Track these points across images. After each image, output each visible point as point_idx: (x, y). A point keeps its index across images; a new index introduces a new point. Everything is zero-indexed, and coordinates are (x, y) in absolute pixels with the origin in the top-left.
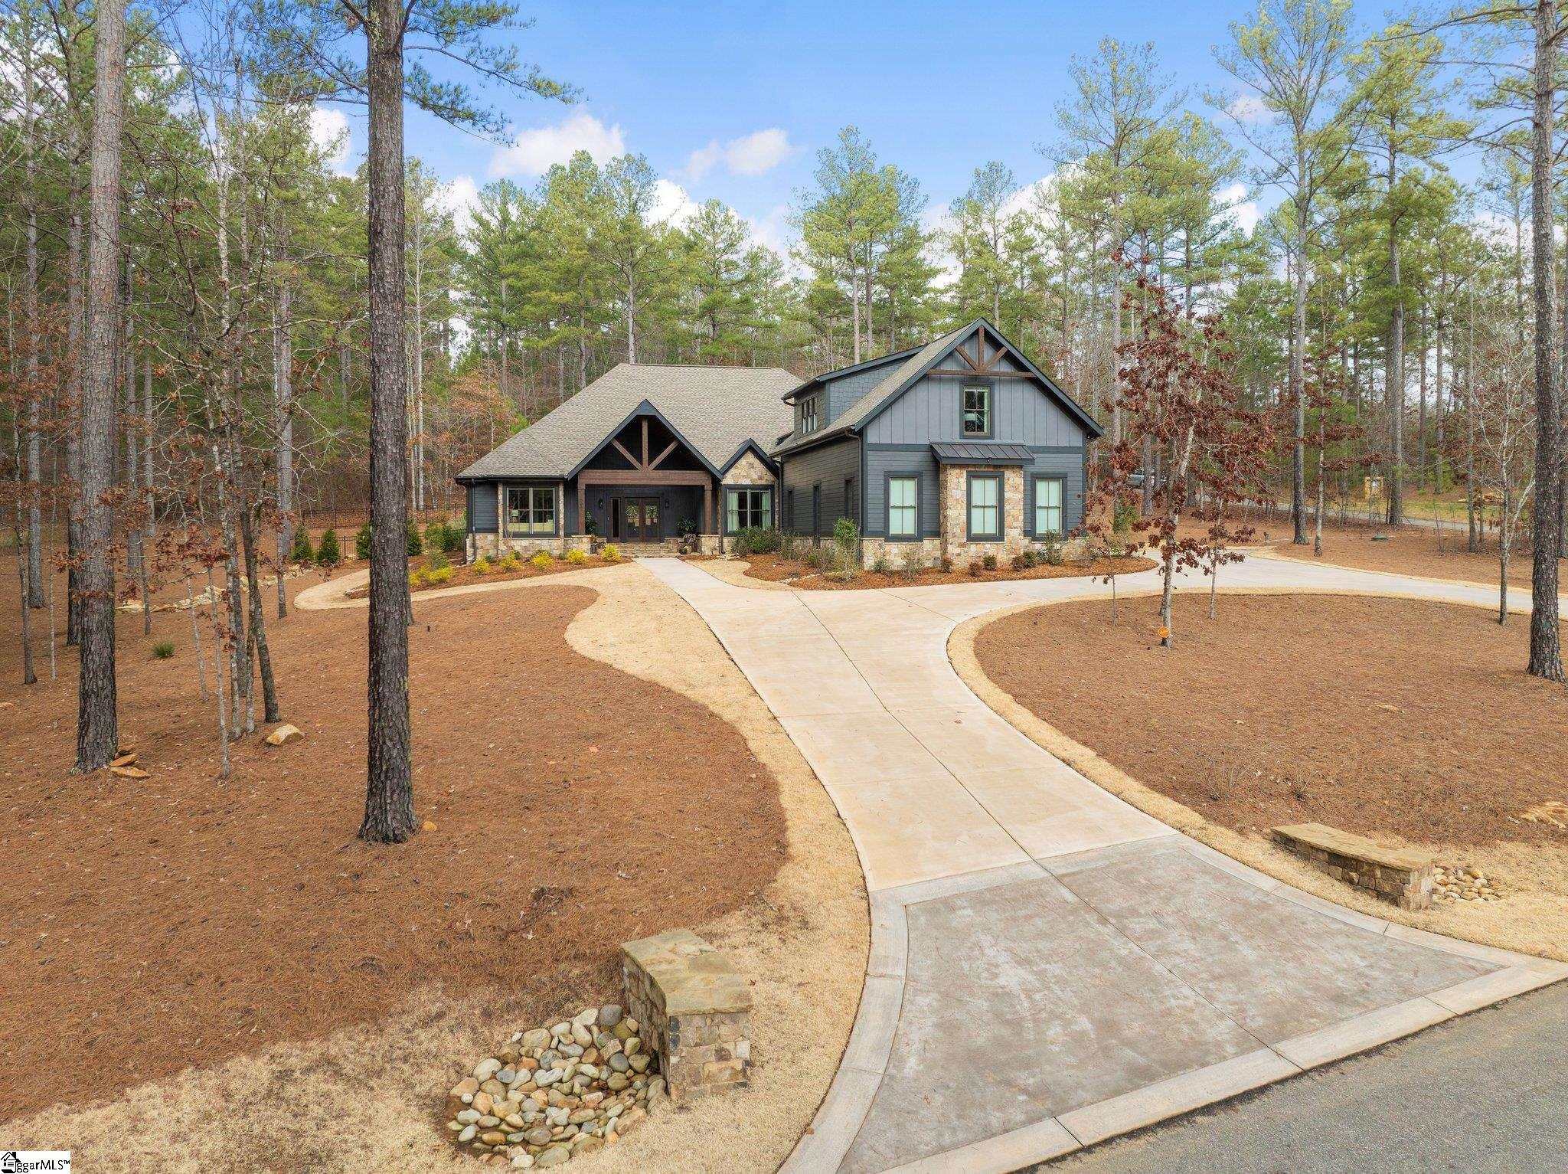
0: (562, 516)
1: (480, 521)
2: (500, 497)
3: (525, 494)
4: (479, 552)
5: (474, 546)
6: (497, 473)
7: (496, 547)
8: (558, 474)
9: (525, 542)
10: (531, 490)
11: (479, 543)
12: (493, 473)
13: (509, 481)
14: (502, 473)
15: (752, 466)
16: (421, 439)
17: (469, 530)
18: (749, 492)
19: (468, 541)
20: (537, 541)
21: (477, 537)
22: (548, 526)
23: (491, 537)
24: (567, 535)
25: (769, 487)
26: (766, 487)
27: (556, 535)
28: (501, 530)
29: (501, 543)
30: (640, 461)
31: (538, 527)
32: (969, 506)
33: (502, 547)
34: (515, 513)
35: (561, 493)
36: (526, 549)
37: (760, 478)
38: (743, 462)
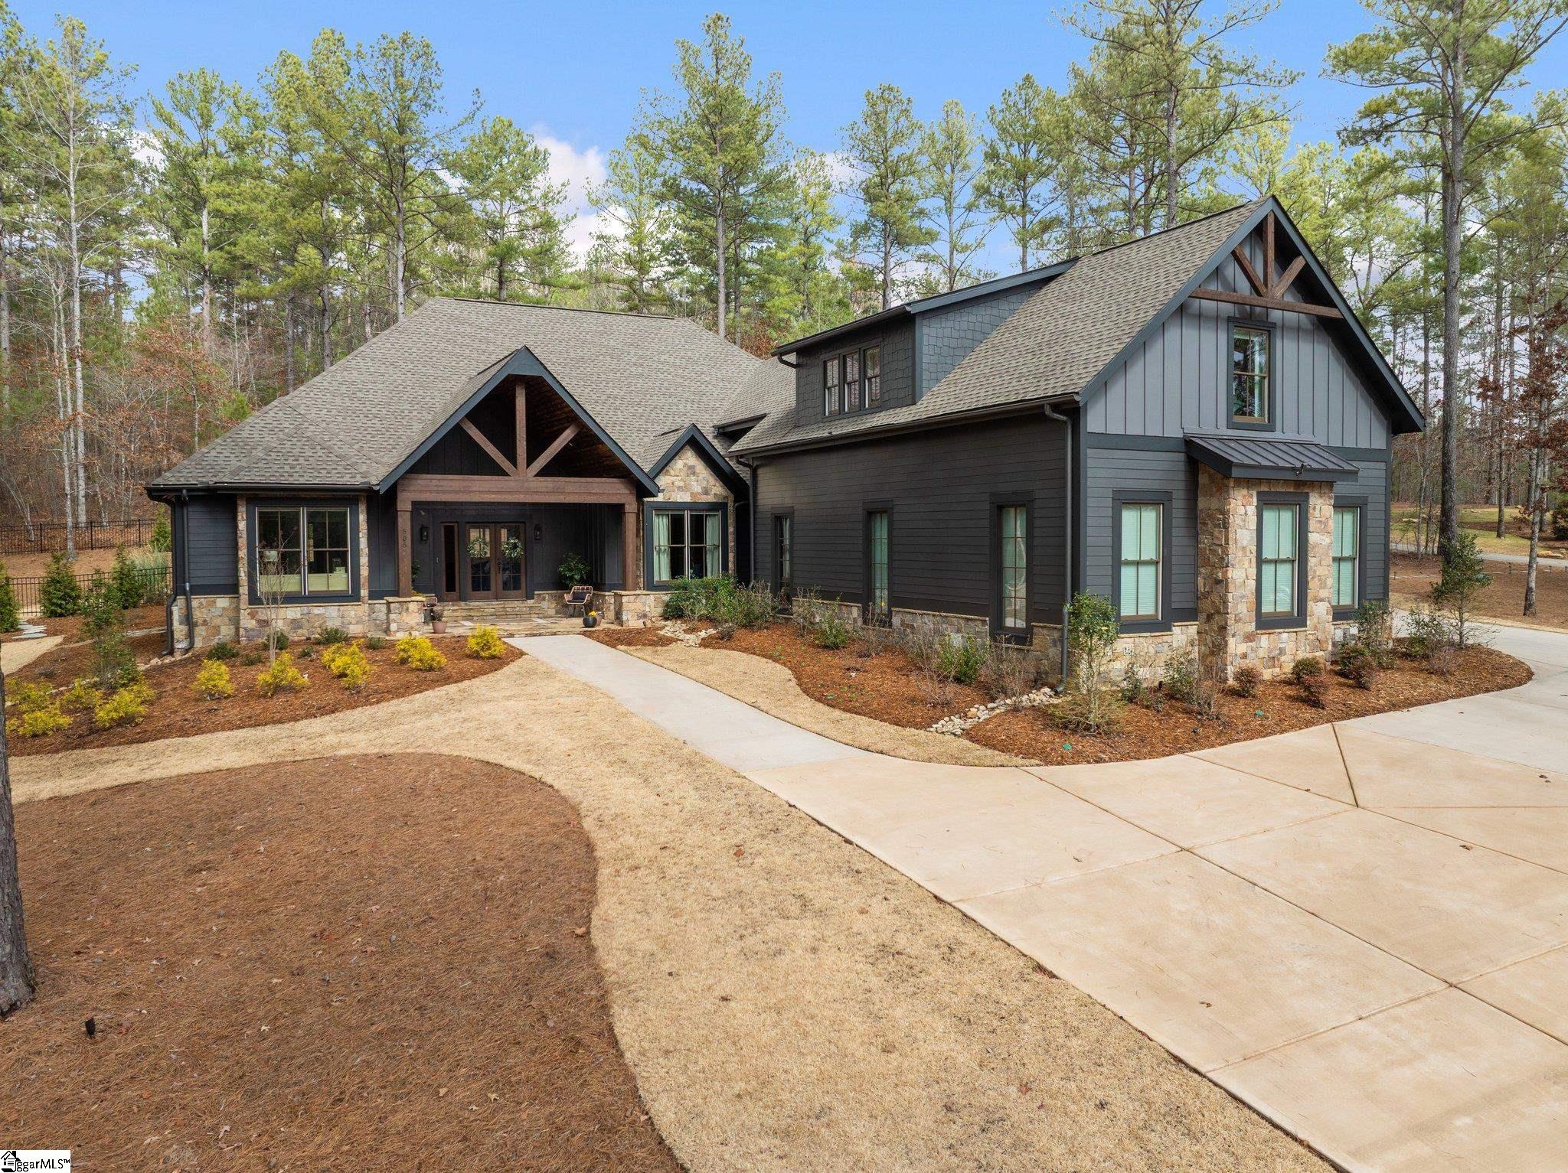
0: (364, 560)
1: (198, 572)
2: (242, 525)
3: (292, 522)
4: (200, 631)
5: (189, 620)
6: (236, 479)
7: (236, 622)
8: (358, 481)
9: (293, 612)
10: (303, 514)
11: (198, 615)
12: (226, 478)
13: (256, 495)
14: (246, 478)
15: (691, 470)
16: (80, 420)
17: (179, 590)
18: (687, 515)
19: (175, 610)
20: (317, 610)
21: (195, 603)
22: (339, 581)
23: (223, 602)
24: (373, 595)
25: (718, 507)
26: (713, 507)
27: (352, 597)
28: (244, 590)
29: (244, 614)
30: (512, 458)
31: (317, 583)
32: (1260, 561)
33: (247, 622)
34: (273, 555)
35: (362, 518)
36: (295, 624)
37: (706, 492)
38: (679, 464)
